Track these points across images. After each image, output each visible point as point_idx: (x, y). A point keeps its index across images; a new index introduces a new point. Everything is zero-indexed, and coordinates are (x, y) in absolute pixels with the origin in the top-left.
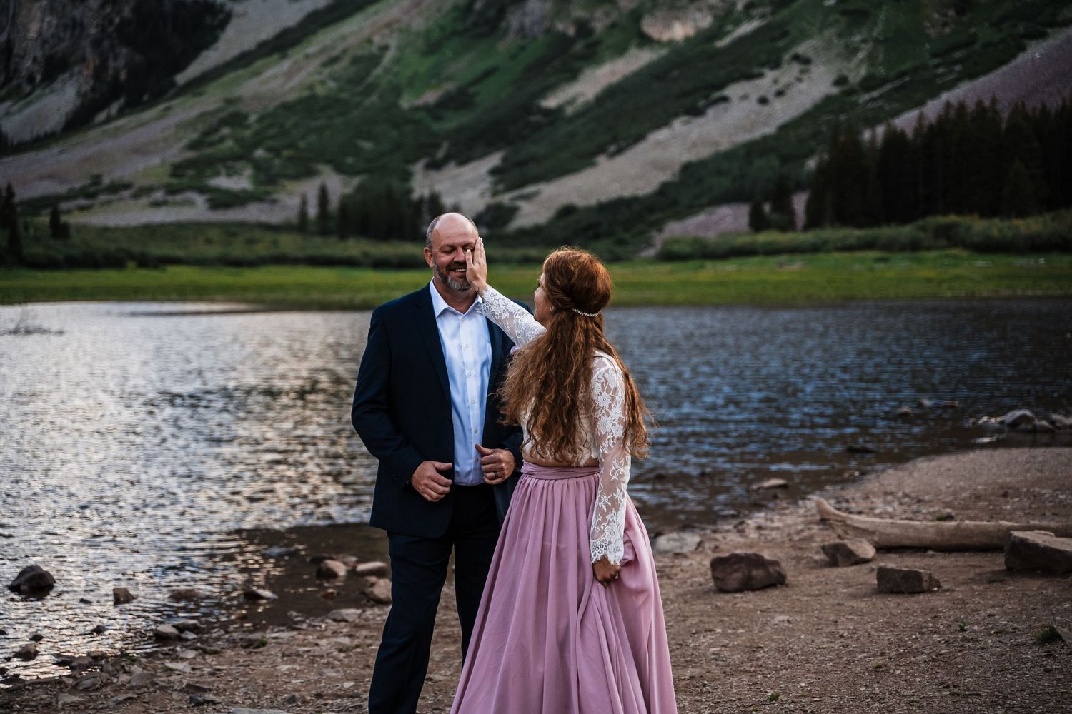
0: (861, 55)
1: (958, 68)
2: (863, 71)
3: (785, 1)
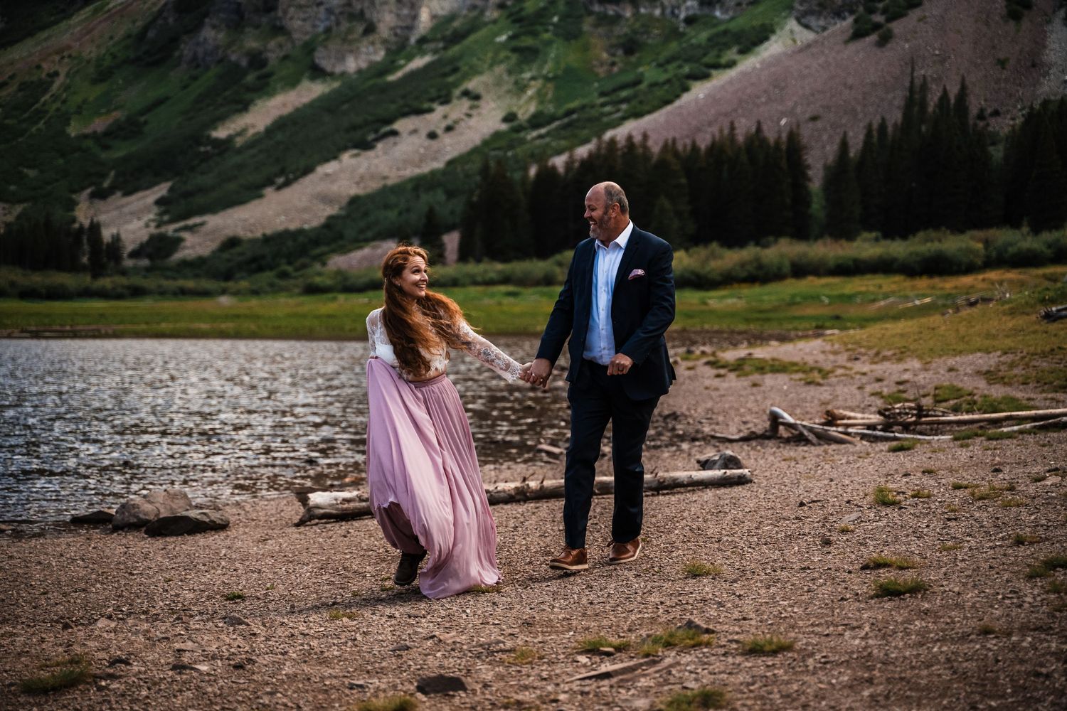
0: (530, 93)
1: (624, 106)
2: (532, 108)
3: (458, 37)
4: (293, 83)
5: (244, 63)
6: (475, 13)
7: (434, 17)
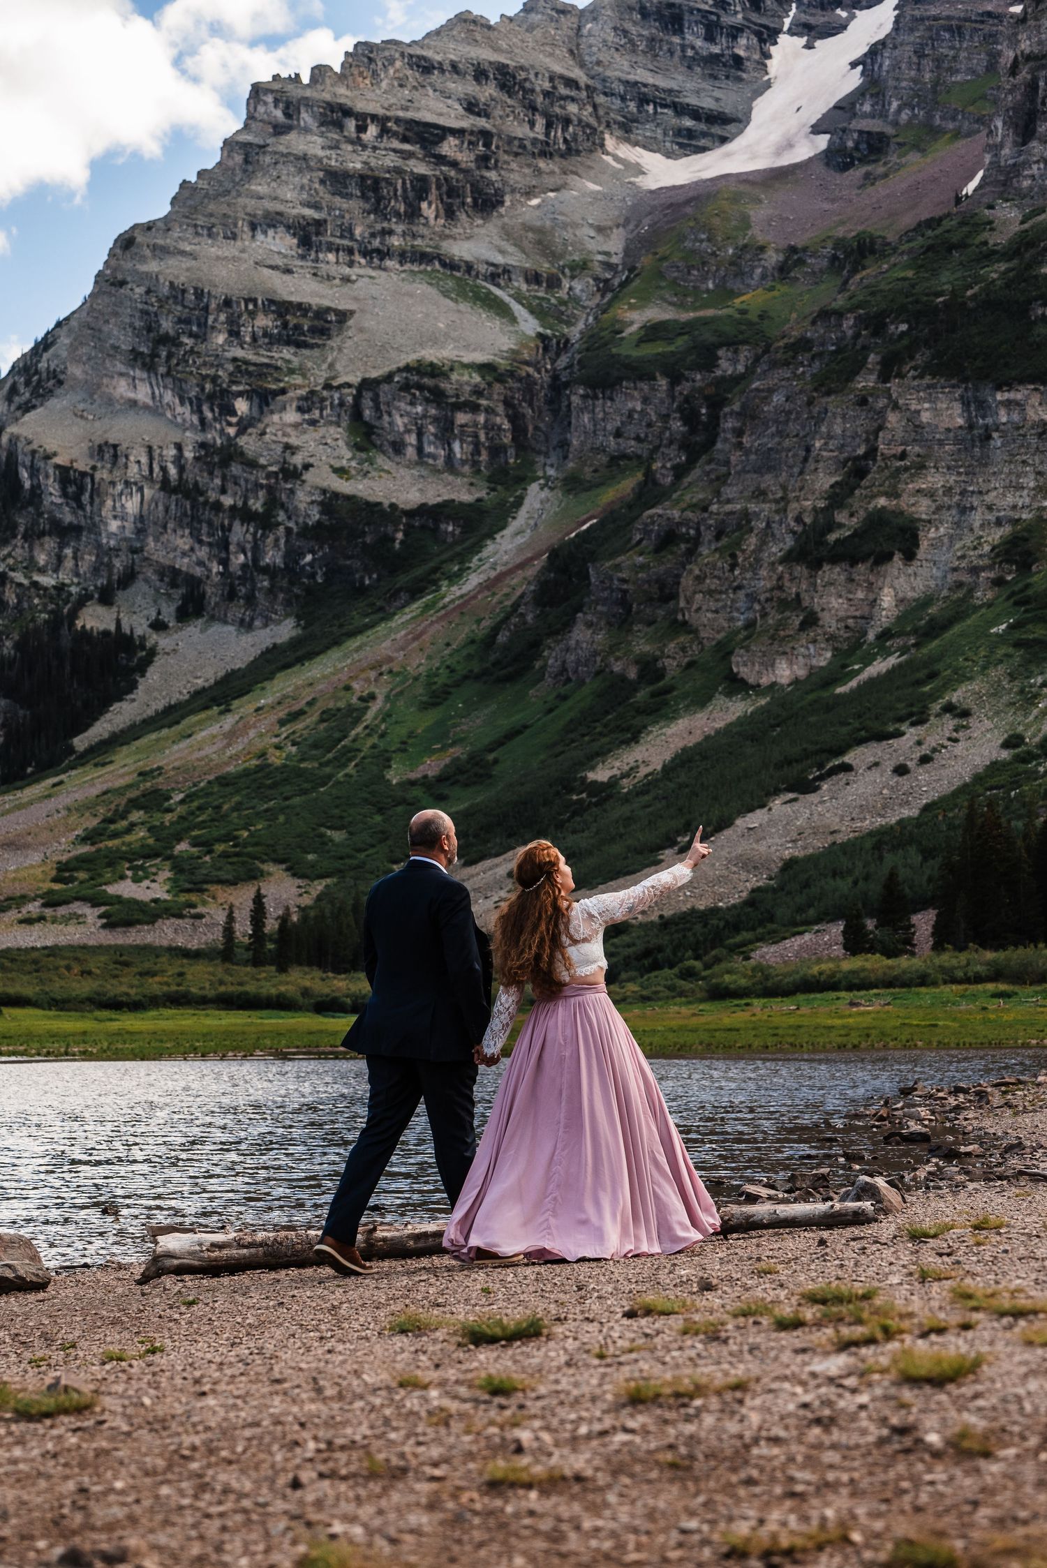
0: (1041, 705)
2: (1044, 727)
3: (935, 629)
4: (701, 700)
5: (632, 674)
6: (960, 594)
7: (901, 601)
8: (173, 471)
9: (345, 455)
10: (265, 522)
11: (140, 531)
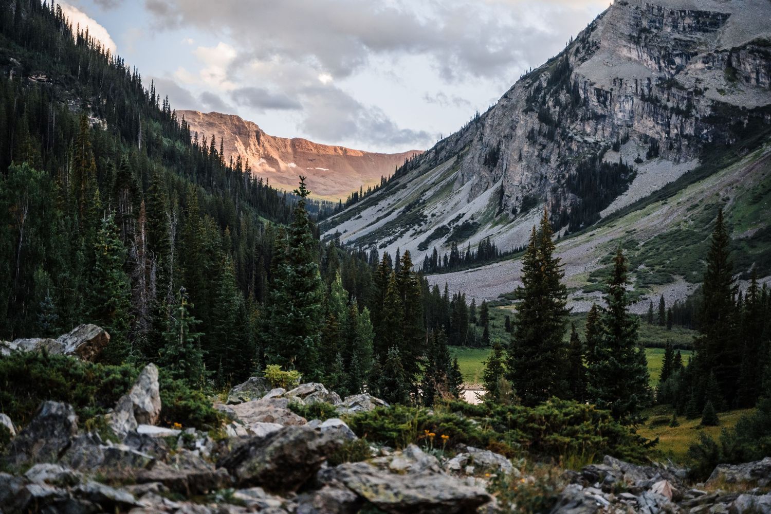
8: (646, 91)
9: (723, 83)
10: (686, 114)
11: (632, 118)
